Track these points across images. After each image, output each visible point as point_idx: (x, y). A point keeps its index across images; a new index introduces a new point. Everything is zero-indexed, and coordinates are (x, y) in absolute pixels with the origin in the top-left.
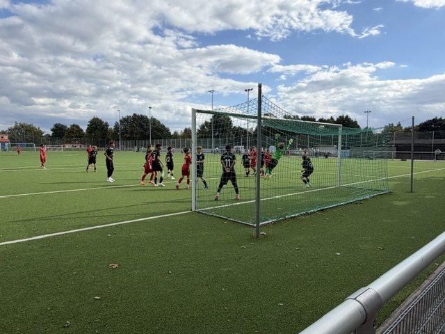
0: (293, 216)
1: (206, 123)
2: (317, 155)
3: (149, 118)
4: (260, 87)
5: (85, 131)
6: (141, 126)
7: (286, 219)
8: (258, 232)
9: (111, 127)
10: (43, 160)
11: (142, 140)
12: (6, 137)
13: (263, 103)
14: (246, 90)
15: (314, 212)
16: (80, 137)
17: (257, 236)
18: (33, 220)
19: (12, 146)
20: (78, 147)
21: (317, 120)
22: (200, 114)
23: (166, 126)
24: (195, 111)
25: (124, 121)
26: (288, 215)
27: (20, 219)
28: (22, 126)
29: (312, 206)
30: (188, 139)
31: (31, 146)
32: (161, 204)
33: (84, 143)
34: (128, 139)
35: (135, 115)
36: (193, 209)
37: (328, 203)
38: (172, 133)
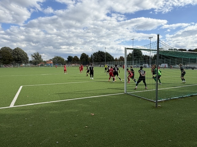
0: (175, 98)
1: (130, 54)
2: (187, 68)
3: (105, 52)
4: (158, 36)
5: (79, 59)
6: (102, 56)
7: (171, 99)
8: (157, 105)
9: (90, 57)
10: (65, 70)
11: (102, 62)
12: (52, 62)
13: (159, 44)
14: (149, 38)
15: (187, 97)
16: (78, 61)
17: (156, 107)
18: (62, 93)
19: (54, 65)
20: (77, 65)
21: (187, 50)
22: (128, 50)
23: (112, 56)
24: (126, 49)
25: (95, 54)
26: (172, 97)
27: (58, 93)
28: (57, 57)
29: (186, 94)
30: (122, 61)
31: (60, 65)
32: (111, 90)
33: (79, 64)
34: (96, 61)
35: (99, 51)
36: (125, 92)
37: (194, 92)
38: (115, 59)
